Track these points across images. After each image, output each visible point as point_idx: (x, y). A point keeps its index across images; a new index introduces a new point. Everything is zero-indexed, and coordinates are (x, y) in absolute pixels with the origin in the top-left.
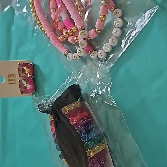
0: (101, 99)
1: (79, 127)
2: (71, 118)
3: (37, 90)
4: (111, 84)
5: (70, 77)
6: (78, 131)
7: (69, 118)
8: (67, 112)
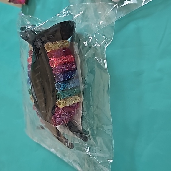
0: (94, 53)
1: (58, 73)
2: (52, 59)
3: (29, 4)
4: (112, 40)
5: (67, 10)
6: (55, 77)
7: (50, 59)
8: (49, 51)
